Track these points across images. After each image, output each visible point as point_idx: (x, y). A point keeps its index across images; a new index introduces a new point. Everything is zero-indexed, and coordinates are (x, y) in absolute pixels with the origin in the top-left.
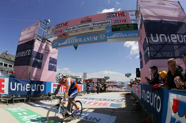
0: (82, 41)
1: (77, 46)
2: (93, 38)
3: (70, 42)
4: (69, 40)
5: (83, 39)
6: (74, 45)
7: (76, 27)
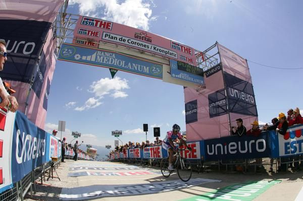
0: (125, 66)
1: (115, 71)
2: (143, 67)
3: (103, 61)
4: (100, 57)
5: (126, 64)
6: (110, 69)
7: (127, 39)
